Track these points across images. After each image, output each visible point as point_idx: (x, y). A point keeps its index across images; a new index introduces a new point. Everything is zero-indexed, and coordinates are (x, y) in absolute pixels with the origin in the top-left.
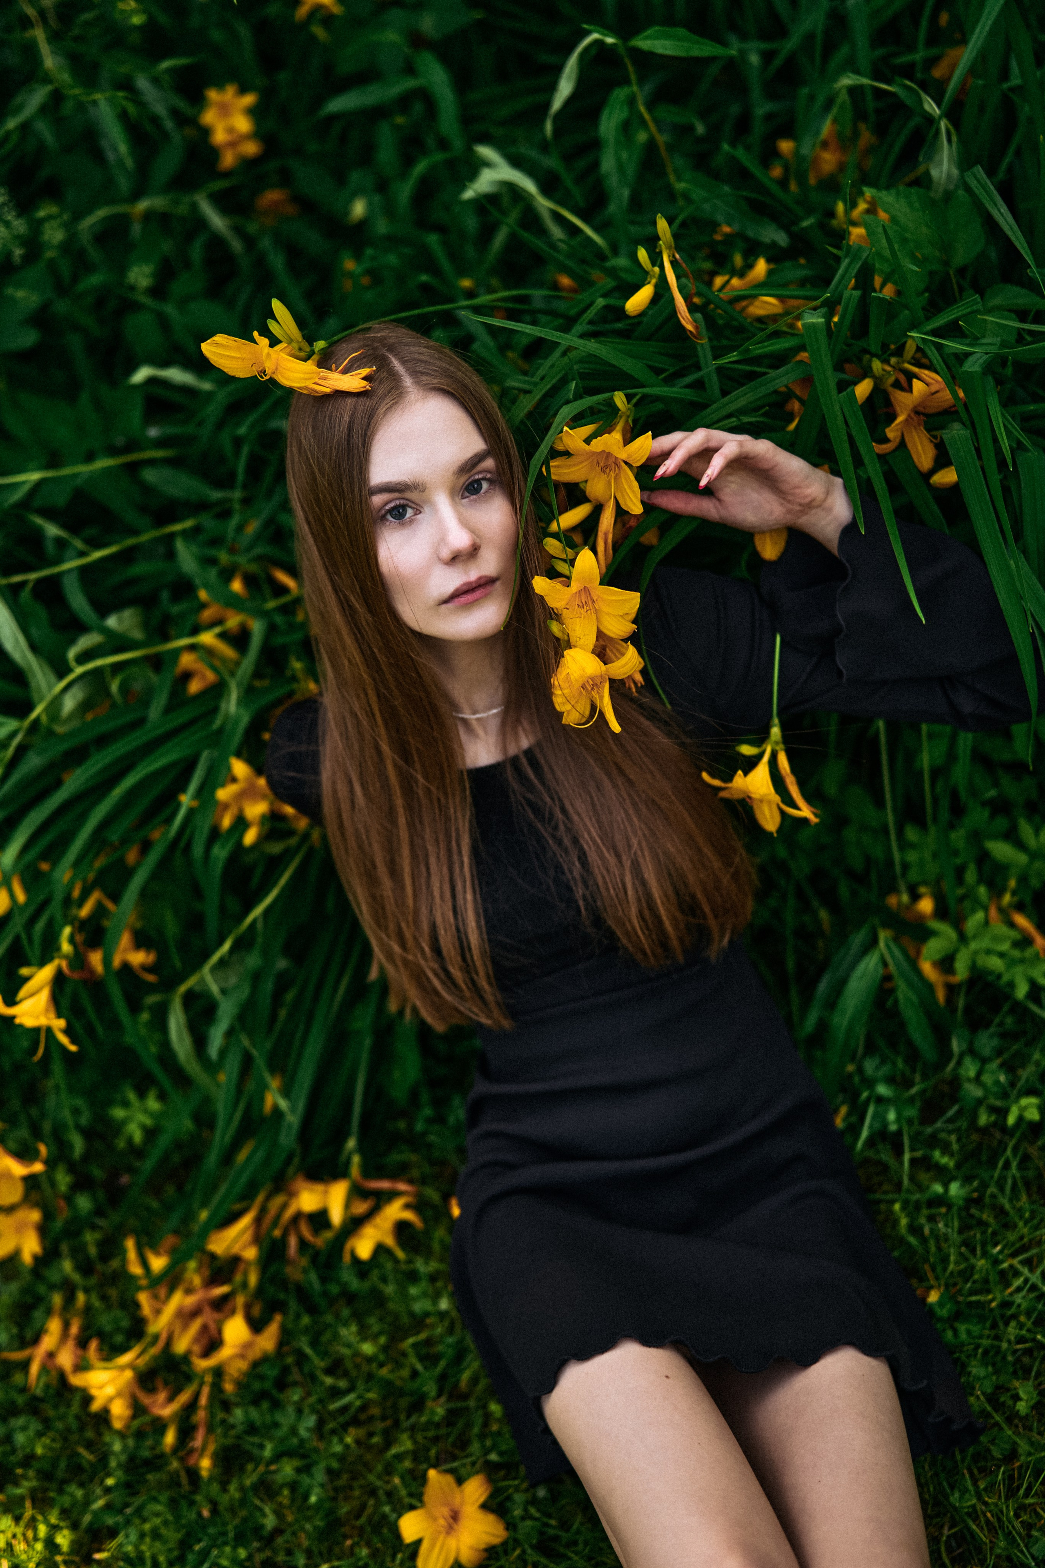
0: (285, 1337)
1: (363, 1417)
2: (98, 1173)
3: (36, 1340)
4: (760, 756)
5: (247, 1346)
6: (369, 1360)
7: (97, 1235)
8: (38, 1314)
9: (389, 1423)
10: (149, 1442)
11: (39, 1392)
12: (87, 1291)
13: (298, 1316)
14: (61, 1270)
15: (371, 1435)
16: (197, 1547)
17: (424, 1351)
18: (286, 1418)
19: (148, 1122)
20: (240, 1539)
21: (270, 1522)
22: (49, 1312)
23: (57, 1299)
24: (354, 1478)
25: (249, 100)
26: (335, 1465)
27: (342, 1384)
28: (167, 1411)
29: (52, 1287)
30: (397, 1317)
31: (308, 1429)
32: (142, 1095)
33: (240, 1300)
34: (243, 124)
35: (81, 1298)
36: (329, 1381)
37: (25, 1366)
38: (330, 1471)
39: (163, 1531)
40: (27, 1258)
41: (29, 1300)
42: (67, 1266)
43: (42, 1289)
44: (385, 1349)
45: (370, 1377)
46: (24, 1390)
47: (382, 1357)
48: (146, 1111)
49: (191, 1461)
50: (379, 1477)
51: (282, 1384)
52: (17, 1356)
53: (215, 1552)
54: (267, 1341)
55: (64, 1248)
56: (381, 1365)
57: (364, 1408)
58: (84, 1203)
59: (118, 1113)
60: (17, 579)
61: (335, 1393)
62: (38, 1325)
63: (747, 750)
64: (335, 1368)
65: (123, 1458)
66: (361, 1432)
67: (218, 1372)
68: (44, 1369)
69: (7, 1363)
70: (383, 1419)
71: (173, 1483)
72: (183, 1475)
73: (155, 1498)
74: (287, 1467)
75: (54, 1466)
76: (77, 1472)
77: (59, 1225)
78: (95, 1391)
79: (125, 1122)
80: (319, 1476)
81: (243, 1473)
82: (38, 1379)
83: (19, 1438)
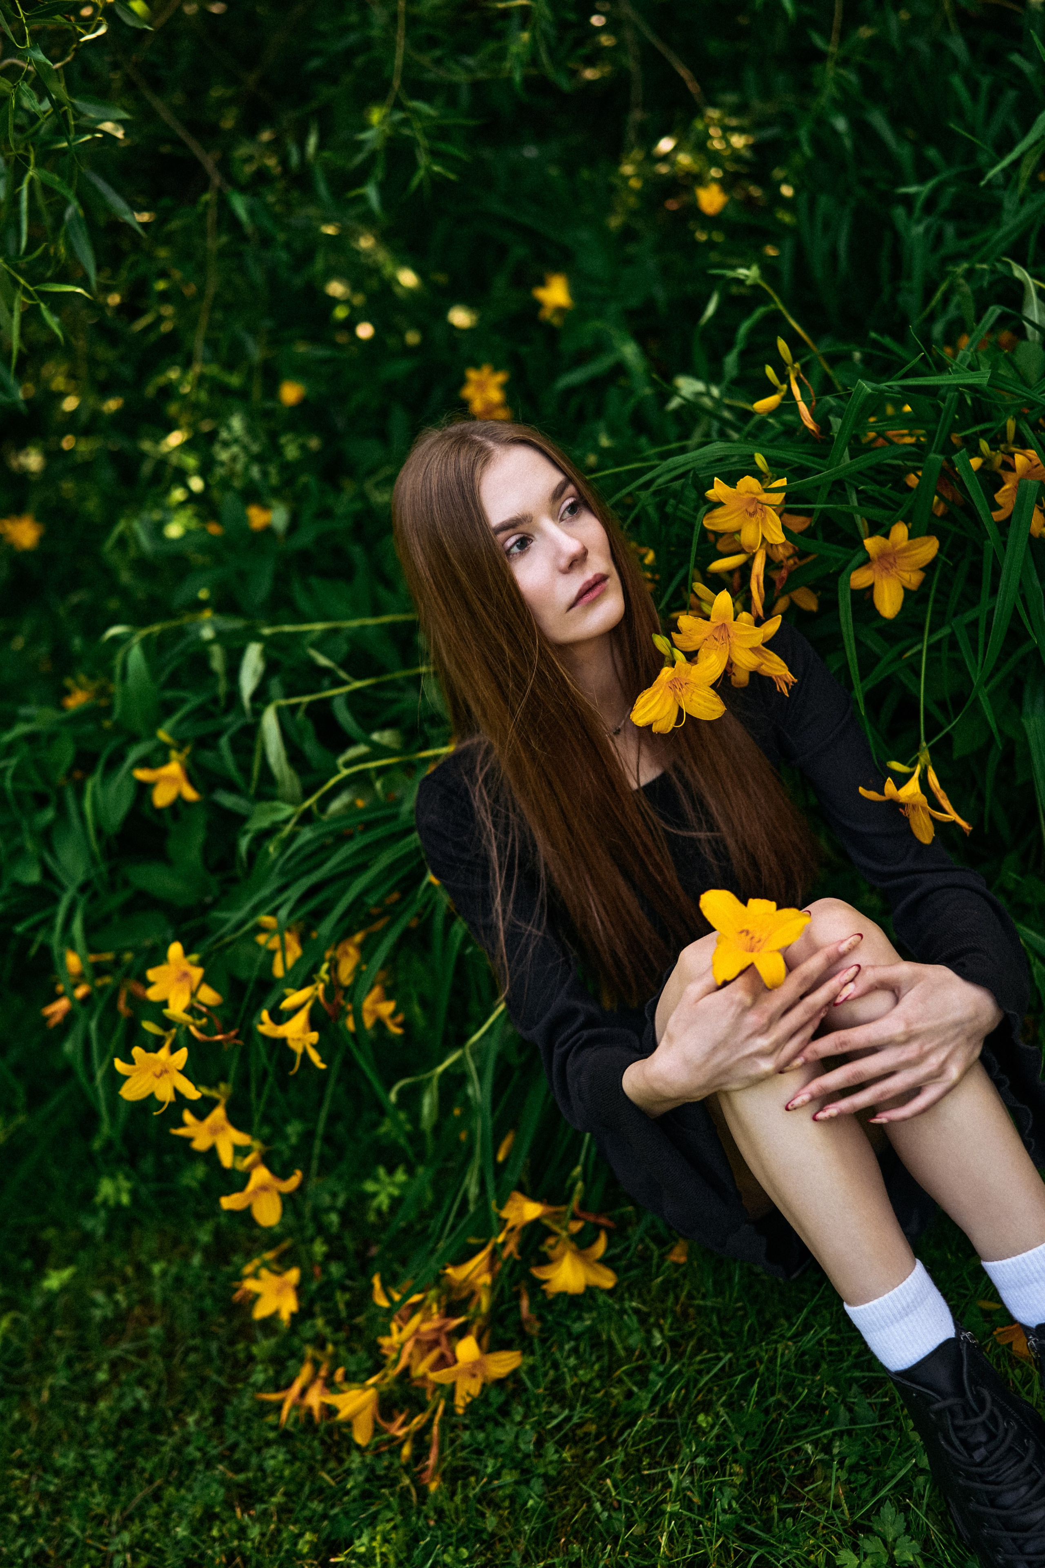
1: (580, 1432)
2: (350, 1245)
3: (289, 1385)
5: (478, 1366)
6: (586, 1384)
7: (347, 1296)
8: (292, 1363)
9: (604, 1439)
10: (386, 1461)
11: (290, 1426)
12: (336, 1344)
14: (313, 1326)
15: (587, 1451)
16: (422, 1543)
17: (637, 1375)
18: (507, 1434)
19: (396, 1192)
20: (462, 1541)
21: (491, 1524)
22: (302, 1361)
23: (309, 1351)
24: (570, 1488)
26: (552, 1472)
28: (401, 1433)
29: (305, 1341)
30: (610, 1347)
31: (528, 1444)
32: (391, 1171)
33: (473, 1330)
35: (330, 1349)
37: (279, 1407)
38: (548, 1480)
39: (394, 1535)
40: (285, 1316)
41: (285, 1351)
42: (320, 1322)
43: (296, 1342)
44: (599, 1375)
45: (585, 1400)
46: (275, 1427)
47: (596, 1383)
48: (393, 1184)
49: (424, 1479)
50: (592, 1486)
51: (505, 1411)
52: (274, 1397)
53: (439, 1550)
55: (317, 1308)
56: (596, 1390)
57: (579, 1424)
58: (336, 1270)
59: (370, 1187)
62: (291, 1371)
65: (361, 1478)
66: (578, 1451)
67: (451, 1394)
68: (296, 1406)
69: (263, 1404)
70: (597, 1437)
71: (404, 1495)
72: (413, 1492)
73: (388, 1507)
74: (508, 1478)
75: (301, 1486)
76: (319, 1492)
77: (314, 1286)
78: (340, 1406)
79: (375, 1195)
80: (537, 1485)
81: (467, 1486)
82: (289, 1416)
83: (270, 1465)
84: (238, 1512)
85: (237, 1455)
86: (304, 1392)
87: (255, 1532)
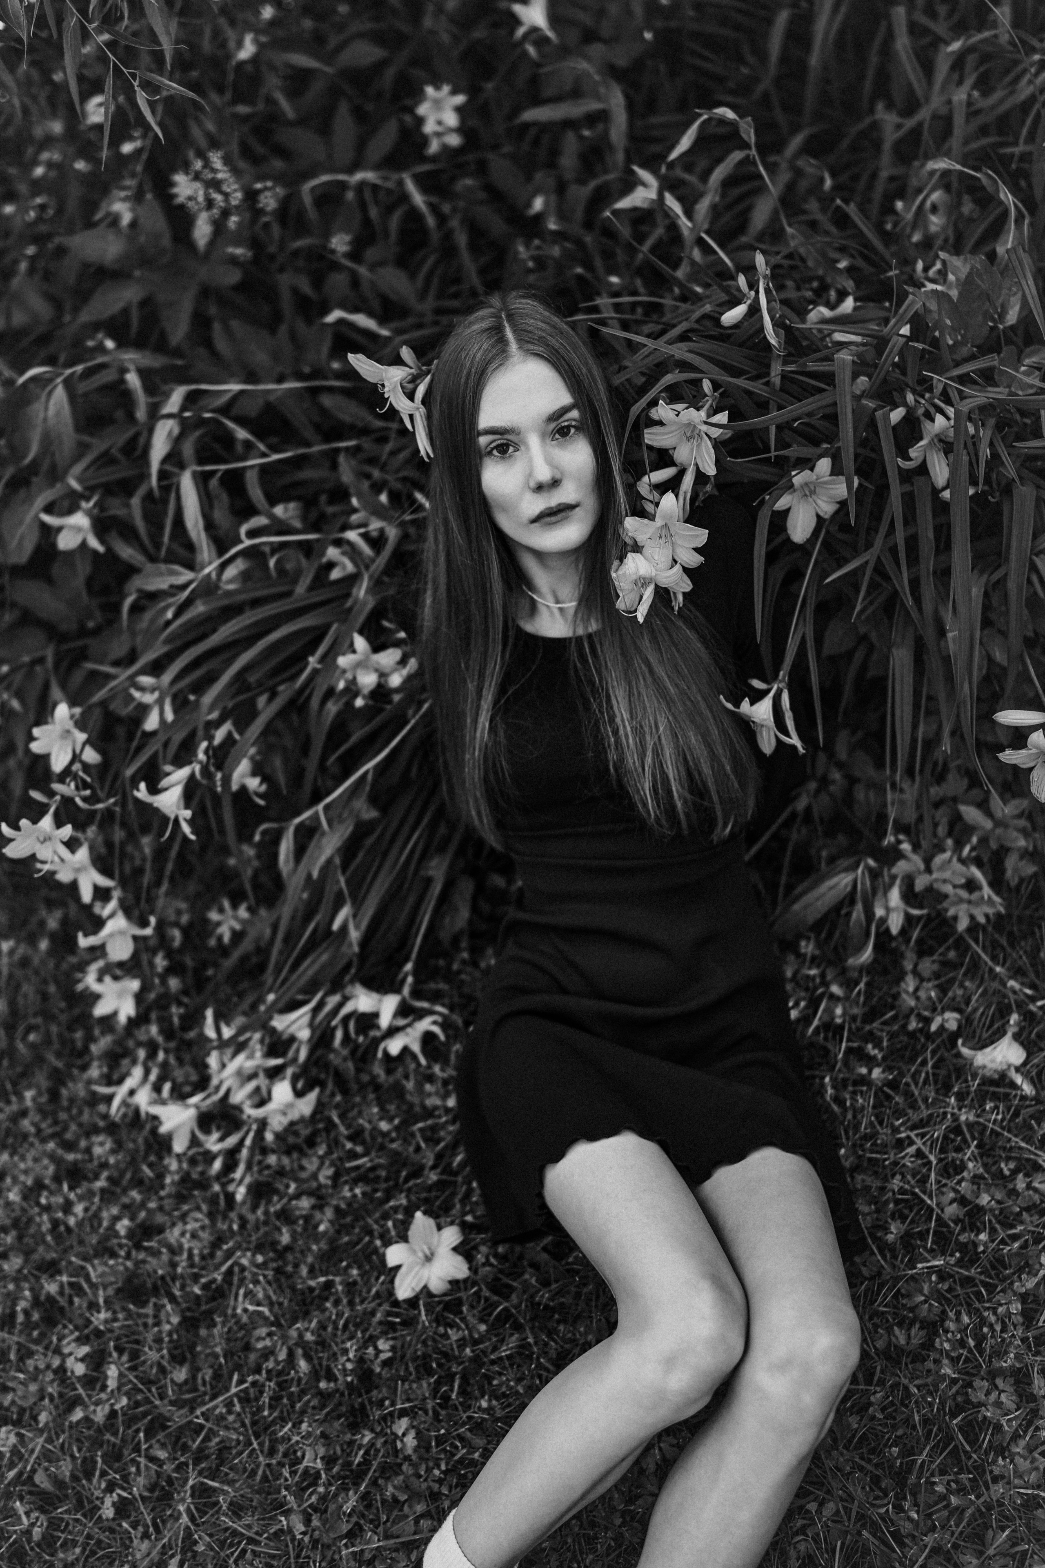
0: (320, 1107)
1: (371, 1175)
2: (189, 962)
3: (120, 1081)
4: (767, 692)
5: (290, 1106)
6: (385, 1135)
7: (182, 1011)
8: (125, 1062)
9: (391, 1183)
10: (200, 1169)
11: (117, 1119)
12: (166, 1051)
13: (333, 1095)
14: (148, 1032)
15: (376, 1190)
16: (225, 1247)
17: (429, 1134)
18: (311, 1165)
19: (238, 927)
20: (259, 1248)
21: (285, 1238)
22: (134, 1062)
23: (142, 1054)
24: (356, 1219)
25: (460, 99)
26: (343, 1206)
27: (359, 1149)
28: (215, 1148)
29: (140, 1044)
30: (411, 1106)
31: (327, 1177)
32: (235, 906)
33: (289, 1072)
34: (451, 119)
35: (161, 1056)
36: (349, 1145)
37: (109, 1099)
38: (337, 1209)
39: (201, 1234)
40: (122, 1018)
41: (119, 1050)
42: (154, 1029)
43: (131, 1043)
44: (397, 1128)
45: (382, 1148)
46: (105, 1117)
47: (394, 1135)
48: (236, 918)
49: (231, 1188)
50: (376, 1222)
51: (311, 1142)
52: (104, 1090)
53: (239, 1253)
54: (306, 1106)
55: (153, 1016)
56: (392, 1141)
57: (373, 1169)
58: (174, 983)
59: (214, 916)
60: (208, 468)
61: (353, 1155)
62: (124, 1070)
63: (757, 684)
64: (356, 1136)
65: (176, 1178)
66: (368, 1189)
67: (263, 1124)
68: (124, 1103)
69: (94, 1094)
70: (387, 1180)
71: (213, 1201)
72: (222, 1197)
73: (198, 1208)
74: (305, 1203)
75: (122, 1174)
76: (138, 1182)
77: (152, 996)
78: (163, 1118)
79: (219, 924)
80: (329, 1213)
81: (269, 1202)
82: (118, 1110)
83: (97, 1151)
84: (65, 1187)
85: (69, 1136)
86: (132, 1093)
87: (79, 1209)
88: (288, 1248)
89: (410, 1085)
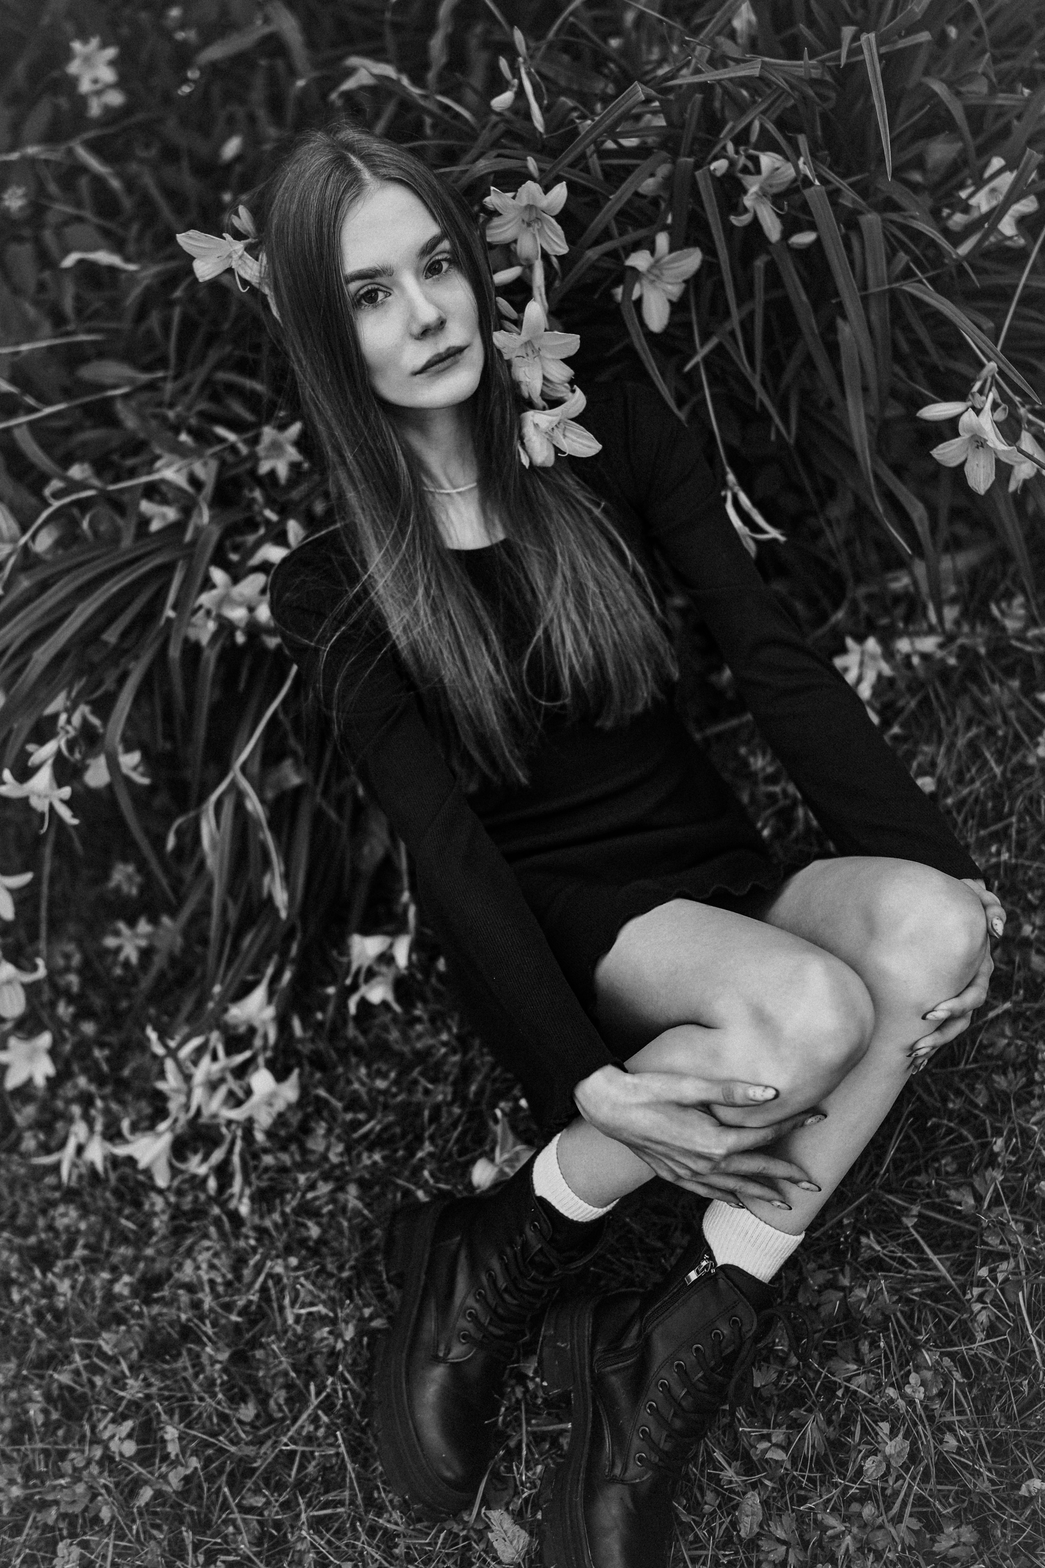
0: (304, 1089)
1: (386, 1136)
2: (96, 1001)
3: (62, 1145)
5: (273, 1095)
6: (385, 1092)
7: (106, 1052)
8: (60, 1125)
9: (410, 1137)
10: (189, 1198)
11: (74, 1184)
12: (103, 1098)
13: (312, 1075)
14: (76, 1086)
15: (396, 1150)
17: (431, 1074)
18: (317, 1147)
19: (143, 943)
20: (289, 1251)
21: (314, 1231)
22: (70, 1120)
23: (76, 1110)
24: (385, 1186)
25: (111, 52)
26: (366, 1177)
27: (361, 1116)
28: (202, 1170)
29: (69, 1102)
30: (401, 1055)
31: (339, 1155)
32: (132, 924)
33: (261, 1060)
34: (108, 75)
35: (99, 1103)
36: (349, 1116)
37: (56, 1168)
38: (361, 1183)
39: (217, 1261)
40: (40, 1081)
41: (47, 1116)
42: (81, 1080)
43: (60, 1104)
44: (396, 1082)
45: (386, 1107)
46: (58, 1187)
47: (394, 1090)
48: (138, 936)
49: (232, 1205)
50: (408, 1180)
51: (305, 1129)
52: (47, 1160)
53: (269, 1264)
54: (289, 1091)
55: (76, 1068)
56: (395, 1096)
57: (385, 1129)
58: (88, 1027)
59: (110, 942)
61: (356, 1125)
62: (61, 1132)
64: (353, 1104)
65: (165, 1217)
66: (387, 1151)
67: (248, 1125)
68: (74, 1165)
69: (35, 1168)
70: (404, 1135)
71: (217, 1222)
72: (225, 1218)
73: (206, 1236)
74: (324, 1188)
75: (100, 1237)
76: (122, 1238)
77: (68, 1047)
78: (137, 1155)
79: (118, 949)
80: (353, 1190)
81: (283, 1203)
82: (70, 1175)
83: (61, 1223)
84: (38, 1273)
85: (21, 1221)
86: (80, 1149)
87: (64, 1286)
88: (322, 1241)
89: (394, 1035)
